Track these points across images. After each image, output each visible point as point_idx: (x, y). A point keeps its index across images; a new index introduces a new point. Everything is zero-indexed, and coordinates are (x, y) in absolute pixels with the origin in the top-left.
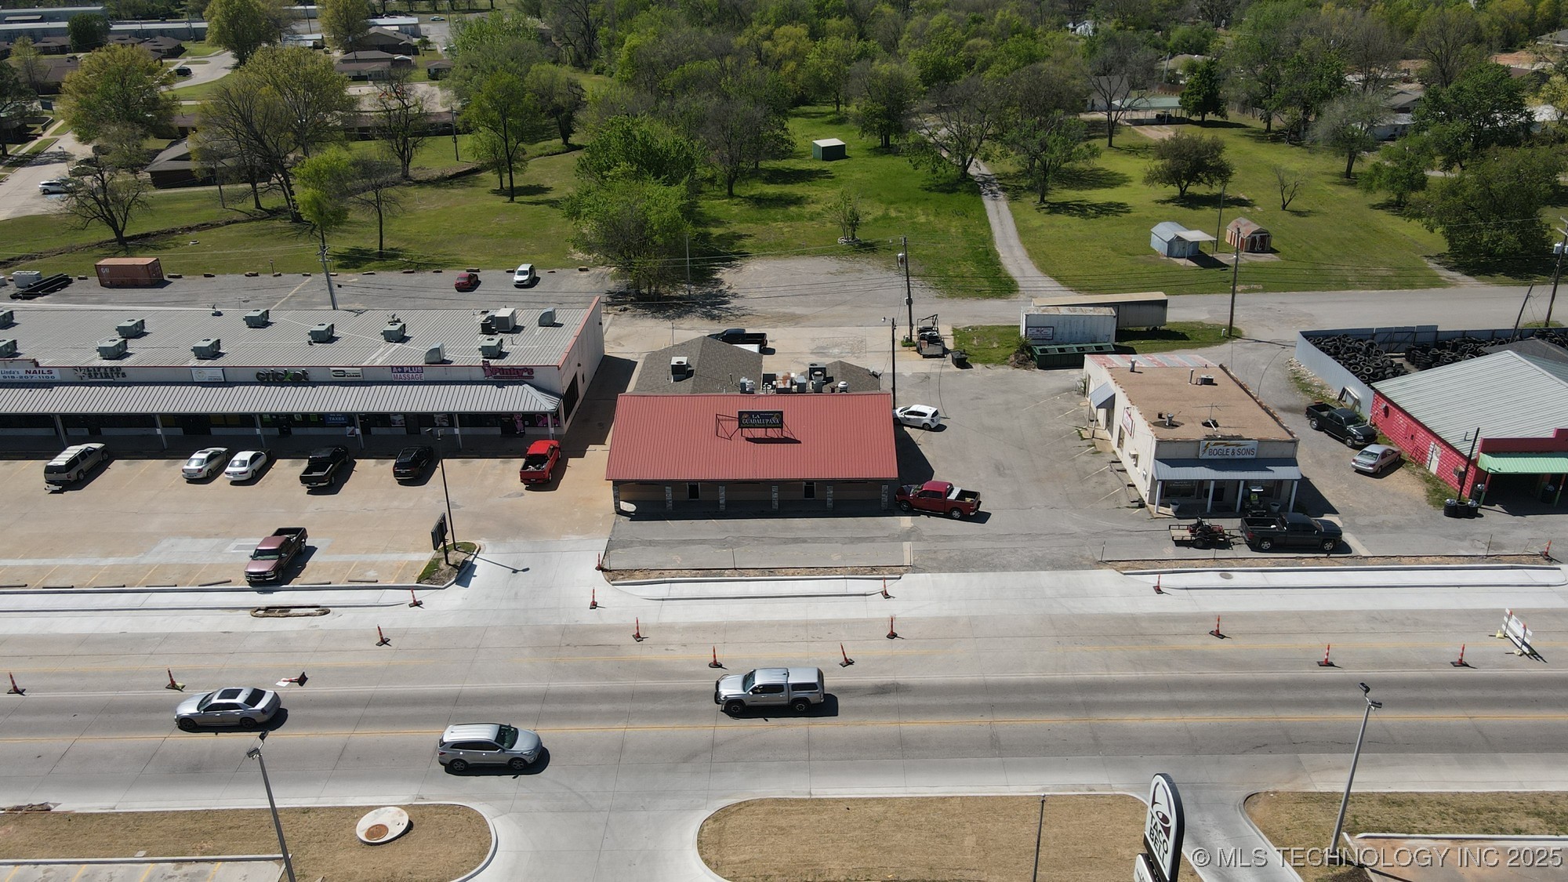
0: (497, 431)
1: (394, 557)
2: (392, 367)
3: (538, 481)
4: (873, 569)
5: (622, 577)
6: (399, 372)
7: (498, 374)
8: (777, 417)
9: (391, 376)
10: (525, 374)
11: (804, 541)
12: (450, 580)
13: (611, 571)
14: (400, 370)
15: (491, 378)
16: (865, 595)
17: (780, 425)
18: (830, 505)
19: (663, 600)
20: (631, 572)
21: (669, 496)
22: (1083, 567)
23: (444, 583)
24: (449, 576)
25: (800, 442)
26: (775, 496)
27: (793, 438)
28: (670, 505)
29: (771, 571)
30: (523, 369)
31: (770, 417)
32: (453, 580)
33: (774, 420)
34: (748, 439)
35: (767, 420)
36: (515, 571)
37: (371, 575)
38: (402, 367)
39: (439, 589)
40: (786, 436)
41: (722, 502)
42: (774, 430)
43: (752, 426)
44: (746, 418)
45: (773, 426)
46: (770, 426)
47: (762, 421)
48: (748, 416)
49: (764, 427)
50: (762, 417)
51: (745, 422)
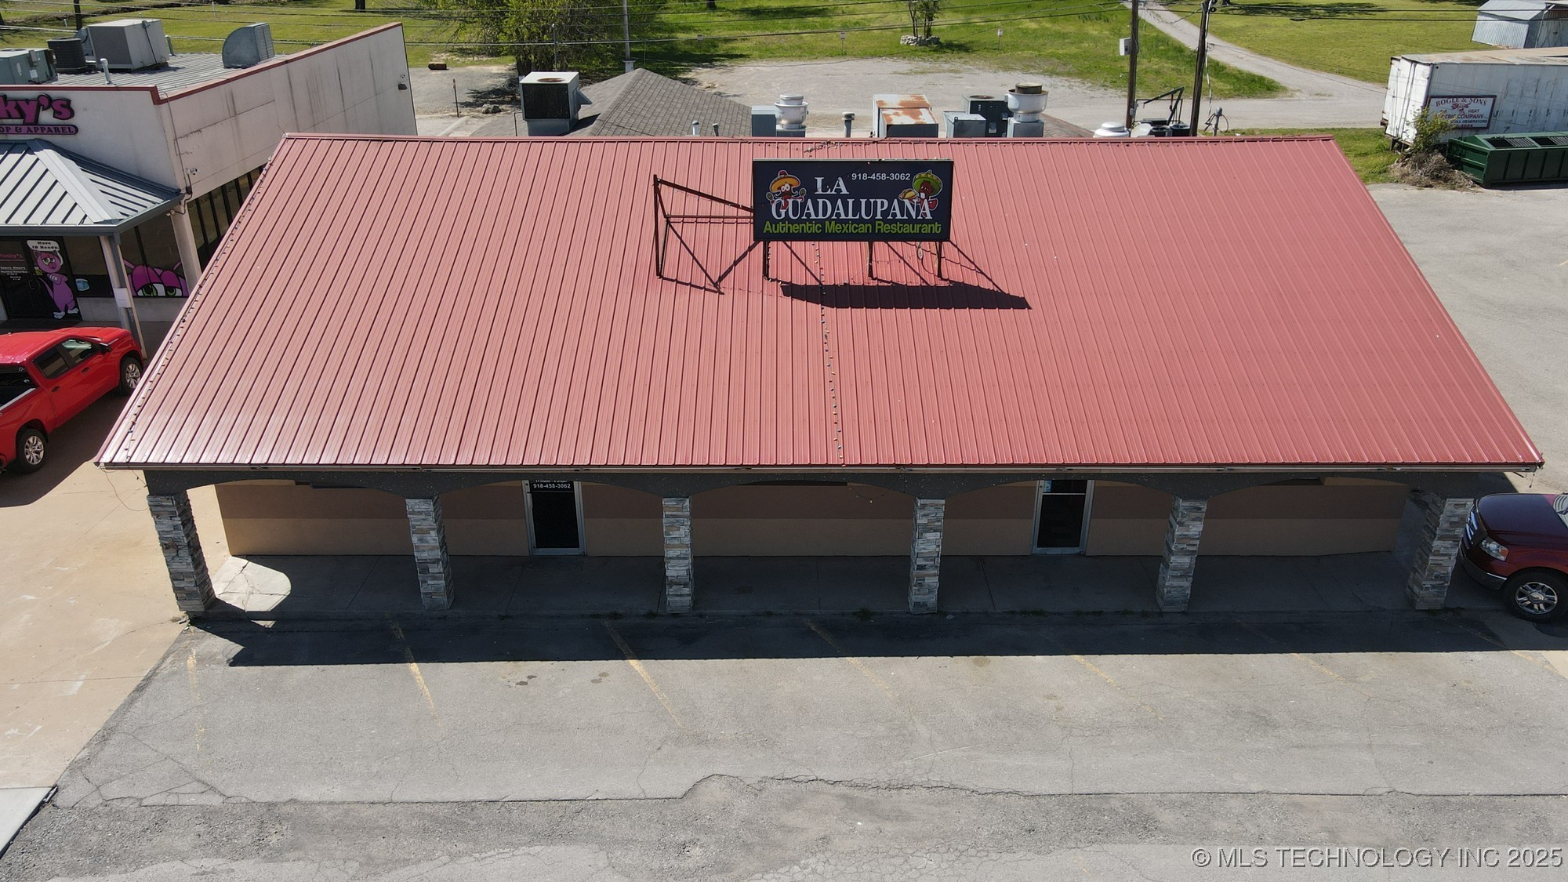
8: (927, 187)
17: (936, 228)
18: (1175, 582)
21: (426, 544)
25: (1020, 303)
26: (929, 544)
27: (986, 285)
28: (434, 584)
31: (892, 191)
33: (915, 202)
34: (792, 290)
35: (882, 204)
40: (955, 273)
41: (677, 569)
42: (907, 249)
43: (815, 229)
44: (786, 195)
45: (896, 229)
46: (885, 228)
47: (857, 208)
48: (795, 182)
49: (871, 237)
50: (858, 190)
51: (781, 210)
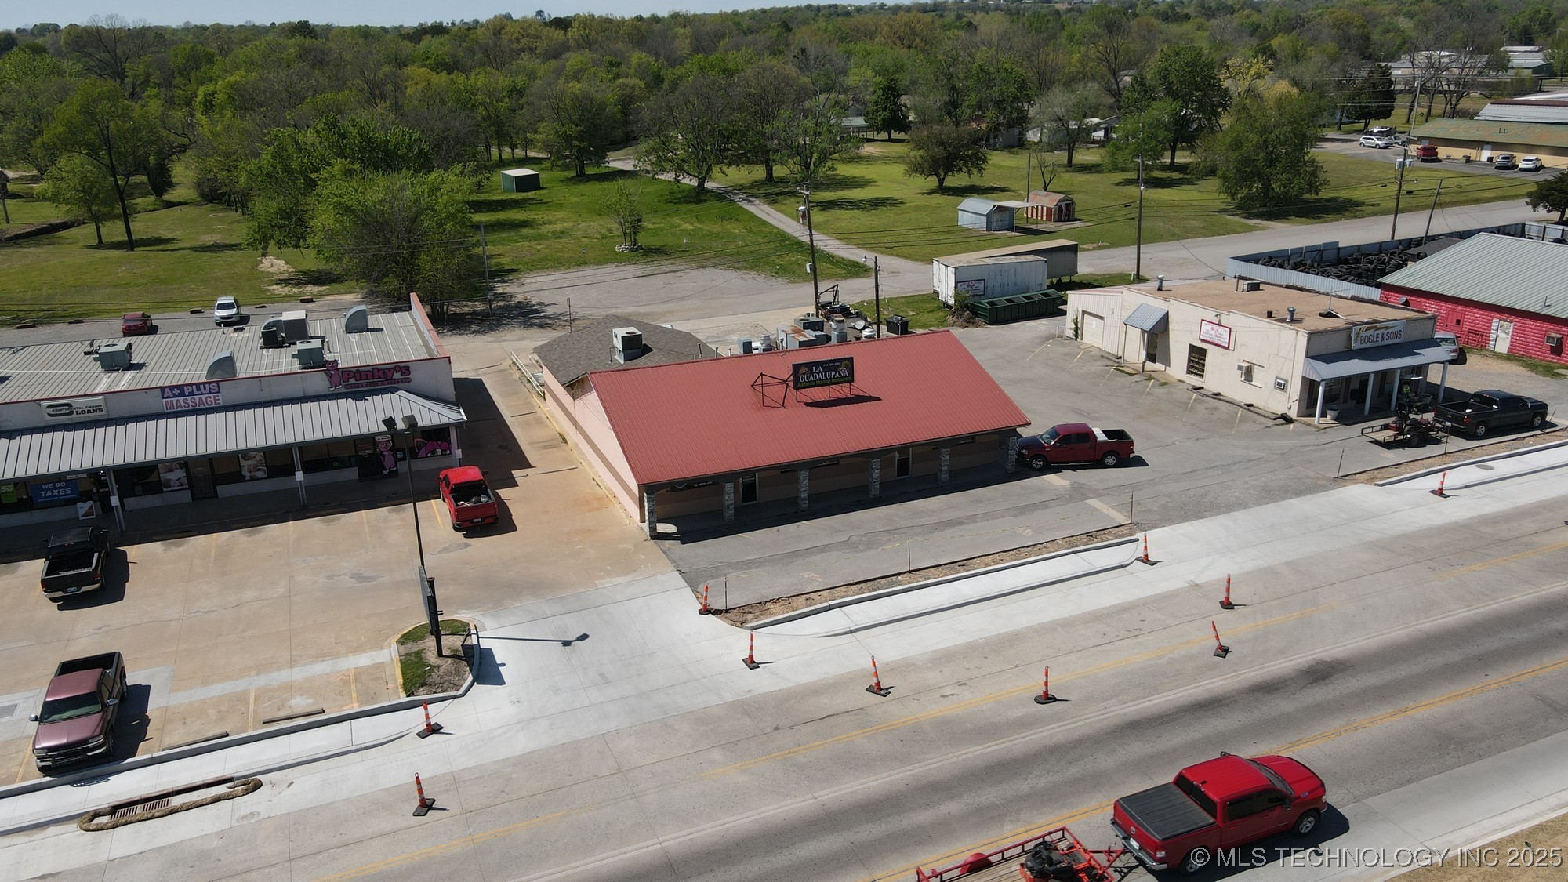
0: (352, 474)
1: (321, 668)
2: (162, 389)
3: (486, 521)
4: (1090, 535)
5: (751, 616)
6: (175, 396)
7: (352, 381)
8: (848, 366)
9: (162, 405)
10: (397, 376)
11: (959, 522)
12: (465, 680)
13: (727, 611)
14: (176, 392)
15: (340, 389)
16: (1122, 567)
18: (944, 477)
19: (851, 632)
20: (761, 606)
22: (1323, 488)
23: (457, 687)
24: (457, 672)
25: (879, 399)
26: (876, 474)
27: (866, 395)
28: (731, 513)
29: (962, 563)
30: (394, 369)
31: (836, 368)
32: (470, 678)
33: (843, 371)
34: (807, 404)
35: (833, 373)
36: (566, 643)
37: (301, 703)
38: (181, 387)
39: (454, 697)
40: (856, 392)
41: (804, 495)
42: (838, 387)
43: (813, 384)
44: (804, 374)
45: (838, 380)
46: (834, 381)
47: (826, 376)
48: (807, 369)
49: (829, 384)
50: (826, 370)
51: (803, 379)
